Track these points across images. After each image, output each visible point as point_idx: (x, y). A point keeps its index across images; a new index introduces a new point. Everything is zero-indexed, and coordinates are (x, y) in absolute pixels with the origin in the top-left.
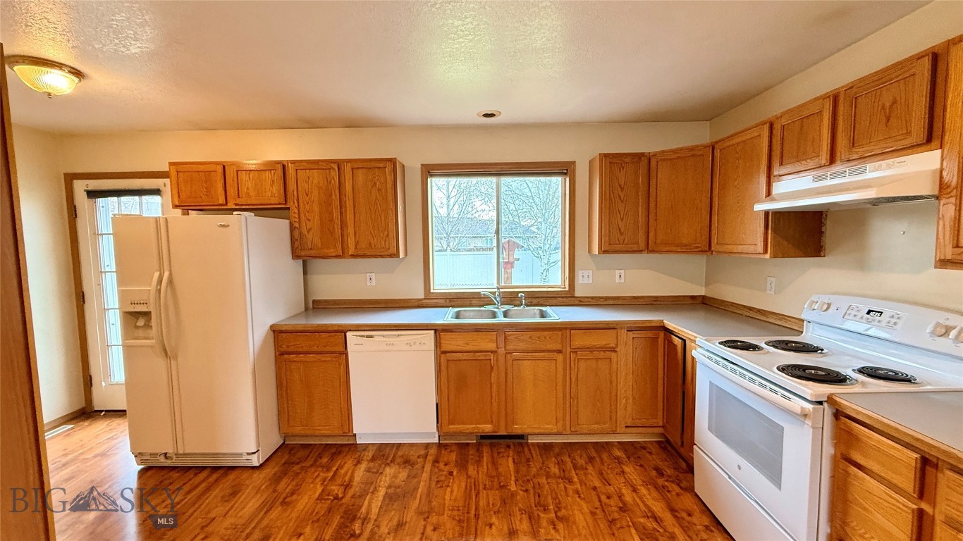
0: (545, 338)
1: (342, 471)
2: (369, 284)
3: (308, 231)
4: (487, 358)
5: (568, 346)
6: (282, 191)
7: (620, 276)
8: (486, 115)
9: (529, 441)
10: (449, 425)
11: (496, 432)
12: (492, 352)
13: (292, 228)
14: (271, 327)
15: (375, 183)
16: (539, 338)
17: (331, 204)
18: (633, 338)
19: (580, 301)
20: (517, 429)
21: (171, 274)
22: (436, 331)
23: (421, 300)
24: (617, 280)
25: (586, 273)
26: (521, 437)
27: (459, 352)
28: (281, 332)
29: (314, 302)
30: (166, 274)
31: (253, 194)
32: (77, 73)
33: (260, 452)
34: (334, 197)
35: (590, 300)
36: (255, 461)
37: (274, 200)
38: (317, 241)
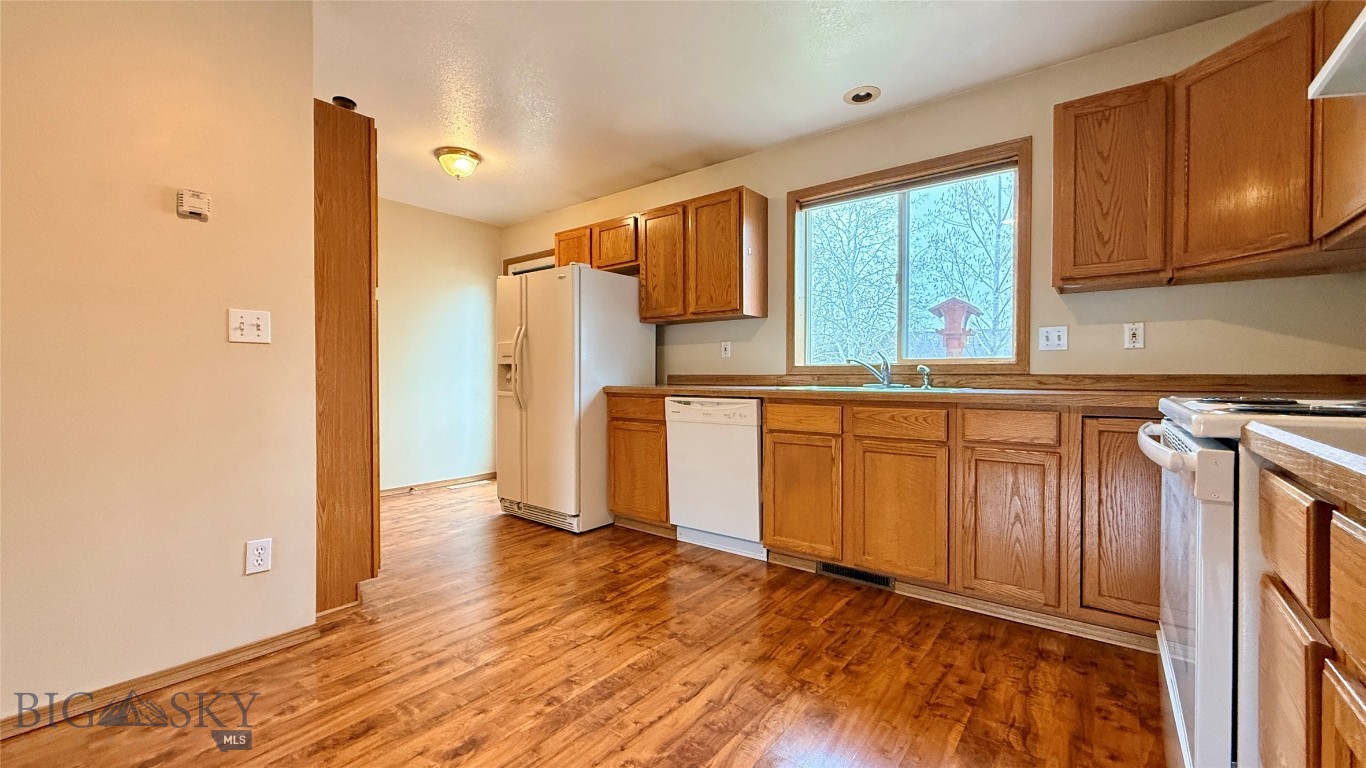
0: (916, 419)
1: (642, 556)
2: (723, 356)
3: (654, 288)
4: (825, 444)
5: (959, 437)
6: (633, 248)
7: (1134, 335)
8: (858, 98)
9: (896, 591)
10: (774, 535)
11: (838, 560)
12: (834, 436)
13: (641, 286)
14: (604, 388)
15: (719, 222)
16: (905, 419)
17: (675, 255)
18: (1101, 433)
19: (1040, 383)
20: (871, 563)
21: (526, 328)
22: (762, 400)
23: (781, 376)
24: (1127, 344)
25: (1053, 332)
26: (884, 580)
27: (786, 432)
28: (615, 395)
29: (669, 377)
30: (524, 328)
31: (611, 255)
32: (475, 156)
33: (581, 518)
34: (678, 245)
35: (1061, 380)
36: (576, 526)
37: (627, 258)
38: (662, 300)
